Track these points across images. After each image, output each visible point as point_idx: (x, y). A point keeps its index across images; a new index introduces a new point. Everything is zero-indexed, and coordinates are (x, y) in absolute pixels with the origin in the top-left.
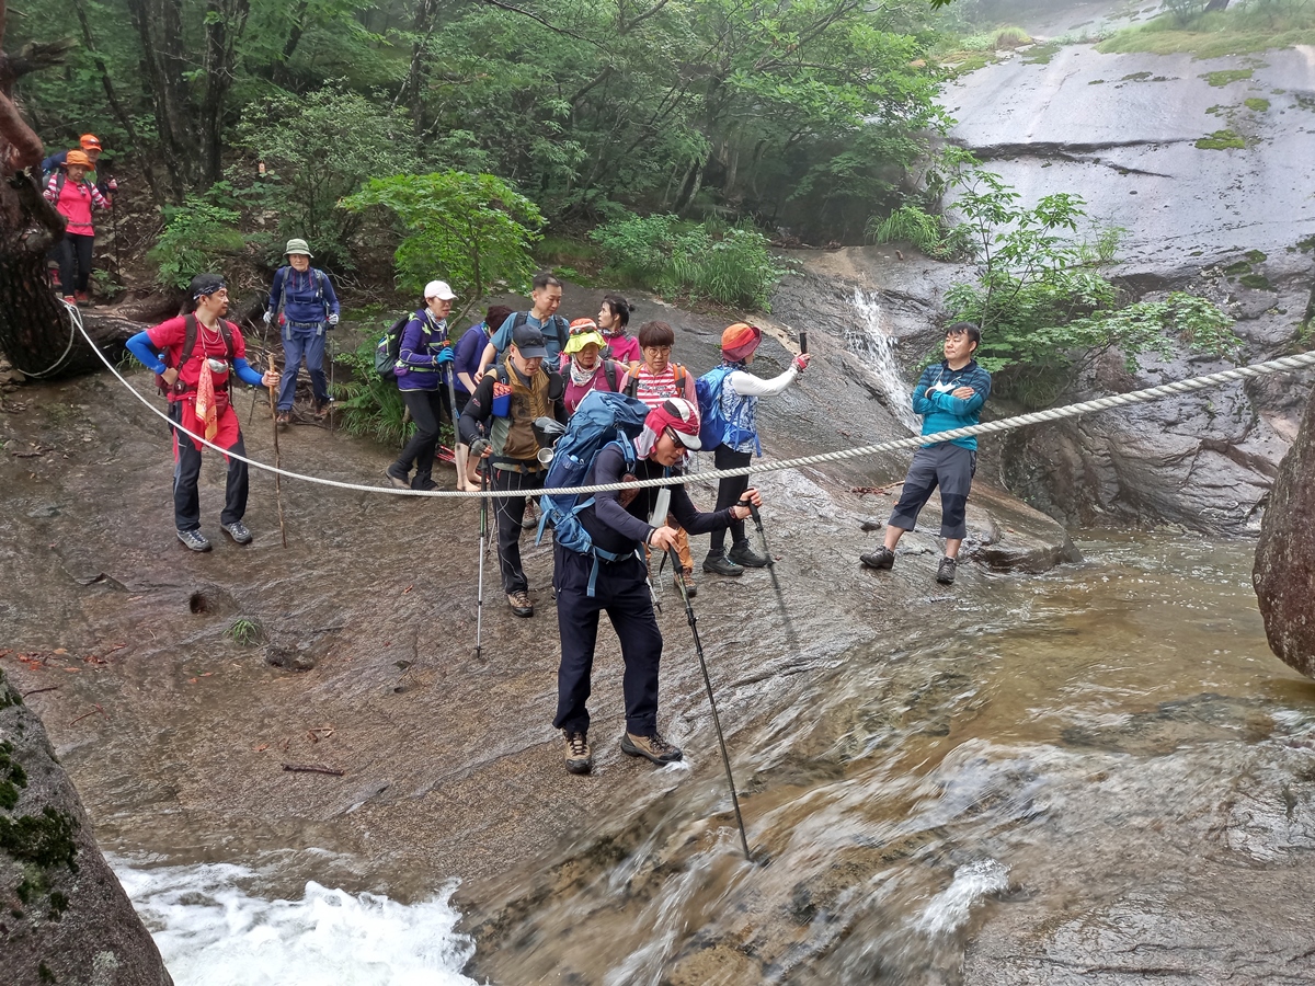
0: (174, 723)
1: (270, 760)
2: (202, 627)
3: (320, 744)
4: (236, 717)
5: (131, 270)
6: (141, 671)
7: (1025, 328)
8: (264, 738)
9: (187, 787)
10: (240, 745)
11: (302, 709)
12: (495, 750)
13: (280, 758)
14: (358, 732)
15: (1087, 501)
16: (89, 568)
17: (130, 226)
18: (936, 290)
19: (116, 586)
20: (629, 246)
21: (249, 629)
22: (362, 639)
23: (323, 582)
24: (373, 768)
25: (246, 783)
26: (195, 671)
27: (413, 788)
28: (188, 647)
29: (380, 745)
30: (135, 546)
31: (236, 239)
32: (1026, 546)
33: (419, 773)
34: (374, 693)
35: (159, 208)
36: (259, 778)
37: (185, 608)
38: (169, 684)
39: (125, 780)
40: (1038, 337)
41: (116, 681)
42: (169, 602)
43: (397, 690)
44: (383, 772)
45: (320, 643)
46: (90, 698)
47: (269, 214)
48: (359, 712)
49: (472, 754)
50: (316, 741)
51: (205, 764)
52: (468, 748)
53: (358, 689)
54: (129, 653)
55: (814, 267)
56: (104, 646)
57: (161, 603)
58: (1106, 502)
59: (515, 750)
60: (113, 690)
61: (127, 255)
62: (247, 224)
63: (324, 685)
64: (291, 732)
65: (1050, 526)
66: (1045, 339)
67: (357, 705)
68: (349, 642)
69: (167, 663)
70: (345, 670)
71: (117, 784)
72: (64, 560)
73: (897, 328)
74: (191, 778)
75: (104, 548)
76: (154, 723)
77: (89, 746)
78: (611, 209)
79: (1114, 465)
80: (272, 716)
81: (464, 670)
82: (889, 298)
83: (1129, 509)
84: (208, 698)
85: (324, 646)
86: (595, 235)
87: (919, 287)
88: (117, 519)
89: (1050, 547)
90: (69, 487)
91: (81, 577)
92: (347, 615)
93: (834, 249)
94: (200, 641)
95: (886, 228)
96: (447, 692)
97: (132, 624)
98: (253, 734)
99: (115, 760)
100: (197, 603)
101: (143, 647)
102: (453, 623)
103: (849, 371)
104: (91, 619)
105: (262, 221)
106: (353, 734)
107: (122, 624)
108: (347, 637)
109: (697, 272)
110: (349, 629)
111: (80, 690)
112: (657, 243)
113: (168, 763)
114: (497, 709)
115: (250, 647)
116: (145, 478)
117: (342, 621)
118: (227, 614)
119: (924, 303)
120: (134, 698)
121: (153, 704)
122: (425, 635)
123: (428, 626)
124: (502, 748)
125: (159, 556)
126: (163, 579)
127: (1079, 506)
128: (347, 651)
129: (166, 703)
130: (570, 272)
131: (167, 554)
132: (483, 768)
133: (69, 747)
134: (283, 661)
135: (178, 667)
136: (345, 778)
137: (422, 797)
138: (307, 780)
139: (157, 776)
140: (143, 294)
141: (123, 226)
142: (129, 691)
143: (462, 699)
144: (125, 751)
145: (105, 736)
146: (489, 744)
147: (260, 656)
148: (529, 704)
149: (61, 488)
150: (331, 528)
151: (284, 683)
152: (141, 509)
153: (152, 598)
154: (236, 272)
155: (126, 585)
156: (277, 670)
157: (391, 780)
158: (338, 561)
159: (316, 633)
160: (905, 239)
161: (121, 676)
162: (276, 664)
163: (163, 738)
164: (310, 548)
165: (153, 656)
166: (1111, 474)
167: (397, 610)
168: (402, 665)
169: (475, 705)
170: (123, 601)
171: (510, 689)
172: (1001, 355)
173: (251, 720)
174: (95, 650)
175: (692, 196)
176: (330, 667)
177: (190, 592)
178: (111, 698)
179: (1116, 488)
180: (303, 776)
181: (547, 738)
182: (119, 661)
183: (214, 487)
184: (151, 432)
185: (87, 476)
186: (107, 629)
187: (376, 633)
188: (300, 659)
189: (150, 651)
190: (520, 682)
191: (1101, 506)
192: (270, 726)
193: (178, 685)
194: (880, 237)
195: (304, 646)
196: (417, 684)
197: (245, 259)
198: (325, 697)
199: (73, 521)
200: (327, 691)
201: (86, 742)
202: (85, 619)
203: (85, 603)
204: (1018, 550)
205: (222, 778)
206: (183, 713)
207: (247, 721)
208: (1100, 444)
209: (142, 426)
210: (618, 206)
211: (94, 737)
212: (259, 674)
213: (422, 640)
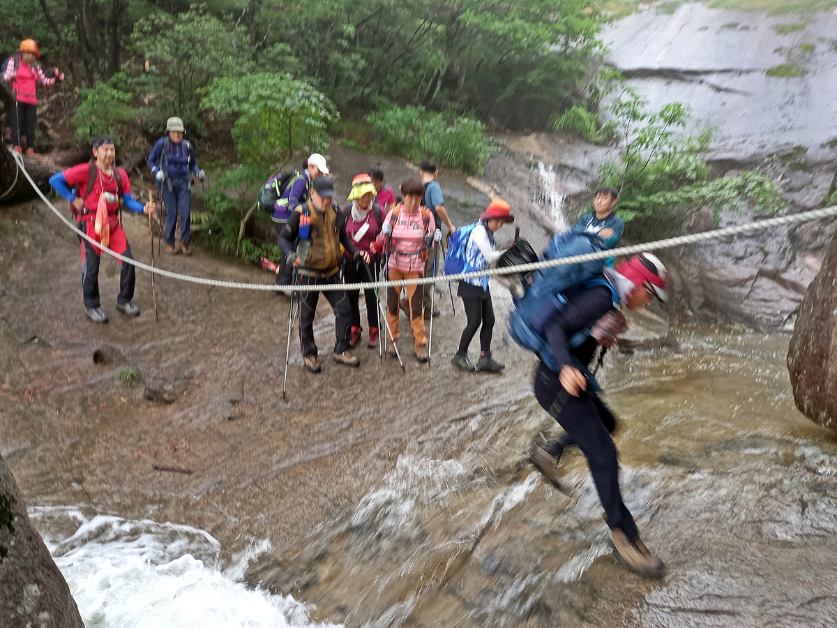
7: (649, 191)
15: (683, 308)
18: (592, 165)
20: (391, 127)
21: (132, 376)
31: (129, 113)
32: (642, 335)
35: (77, 89)
37: (90, 360)
40: (657, 198)
45: (179, 386)
47: (151, 96)
55: (513, 146)
58: (695, 308)
61: (55, 121)
62: (136, 102)
63: (181, 414)
78: (380, 102)
79: (702, 284)
80: (146, 433)
83: (710, 314)
86: (369, 119)
87: (582, 162)
89: (658, 337)
93: (527, 134)
95: (561, 121)
104: (27, 365)
105: (146, 101)
109: (436, 146)
111: (19, 412)
112: (410, 126)
115: (132, 387)
116: (65, 272)
119: (584, 172)
127: (678, 310)
130: (352, 143)
136: (194, 475)
140: (67, 147)
141: (53, 102)
147: (139, 393)
160: (574, 129)
162: (150, 399)
166: (700, 290)
172: (632, 209)
175: (435, 95)
177: (94, 349)
179: (702, 300)
183: (111, 280)
188: (166, 396)
191: (692, 310)
194: (557, 128)
198: (181, 421)
204: (637, 338)
208: (693, 270)
209: (63, 237)
210: (385, 100)
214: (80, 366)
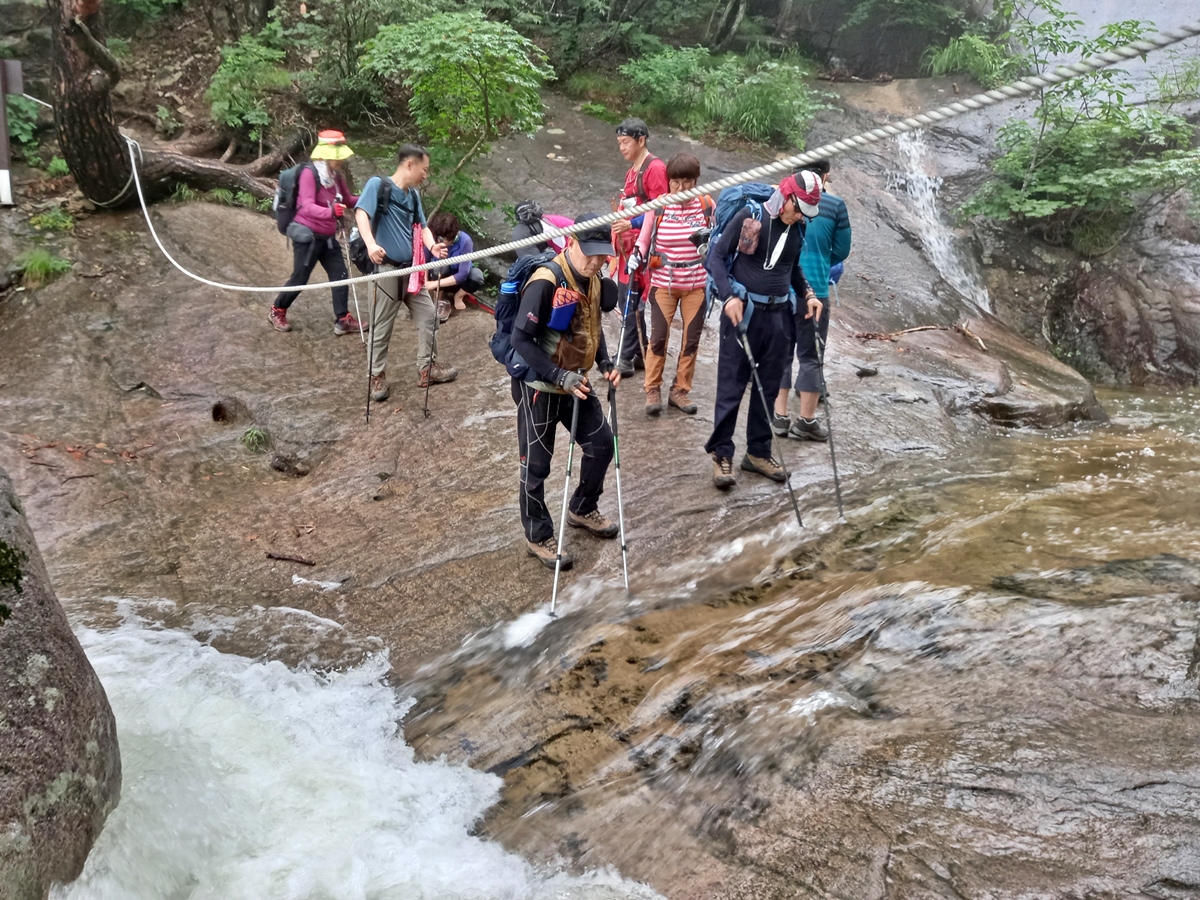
0: (185, 512)
1: (258, 548)
2: (221, 433)
3: (301, 539)
4: (237, 512)
5: (191, 108)
6: (165, 467)
7: (1089, 167)
8: (256, 530)
9: (186, 565)
10: (235, 534)
11: (293, 509)
12: (446, 554)
13: (266, 548)
14: (335, 531)
15: (1139, 359)
16: (132, 375)
17: (193, 67)
18: (990, 127)
19: (152, 393)
20: (658, 81)
21: (259, 438)
22: (352, 452)
23: (325, 400)
24: (341, 561)
25: (234, 565)
26: (210, 471)
27: (370, 581)
28: (205, 449)
29: (350, 543)
30: (170, 359)
31: (283, 78)
32: (1035, 399)
33: (378, 569)
34: (356, 499)
35: (219, 48)
36: (245, 562)
37: (208, 416)
38: (186, 479)
39: (137, 555)
40: (1094, 180)
41: (142, 474)
42: (194, 409)
43: (376, 498)
44: (348, 566)
45: (317, 453)
46: (120, 486)
47: (315, 54)
48: (340, 515)
49: (425, 557)
50: (299, 536)
51: (204, 547)
52: (422, 551)
53: (342, 495)
54: (157, 452)
55: (857, 102)
56: (138, 444)
57: (188, 410)
58: (1160, 361)
59: (463, 556)
60: (139, 481)
61: (189, 94)
62: (291, 62)
63: (314, 489)
64: (280, 527)
65: (1073, 381)
66: (1102, 181)
67: (340, 508)
68: (340, 454)
69: (188, 462)
70: (333, 477)
71: (130, 557)
72: (113, 368)
73: (941, 168)
74: (191, 558)
75: (146, 360)
76: (169, 510)
77: (114, 525)
78: (645, 42)
79: (1174, 321)
80: (266, 511)
81: (434, 484)
82: (937, 134)
83: (1185, 369)
84: (217, 493)
85: (320, 456)
86: (625, 69)
87: (973, 125)
88: (158, 335)
89: (1064, 402)
90: (121, 305)
91: (125, 384)
92: (342, 430)
93: (885, 82)
94: (218, 445)
95: (942, 59)
96: (417, 501)
97: (164, 427)
98: (247, 526)
99: (132, 539)
100: (219, 413)
101: (169, 447)
102: (433, 442)
103: (882, 213)
104: (129, 420)
106: (330, 532)
107: (154, 426)
108: (339, 449)
109: (729, 107)
110: (342, 442)
111: (113, 479)
112: (686, 77)
113: (175, 544)
114: (456, 520)
115: (259, 453)
116: (186, 300)
117: (337, 435)
118: (243, 423)
119: (976, 140)
120: (155, 488)
121: (171, 495)
122: (407, 450)
123: (411, 443)
124: (452, 552)
125: (190, 368)
126: (192, 390)
127: (1130, 364)
128: (337, 462)
129: (181, 495)
130: (599, 108)
131: (197, 368)
132: (432, 569)
133: (97, 525)
134: (286, 467)
135: (197, 466)
136: (316, 568)
137: (376, 589)
138: (285, 567)
139: (164, 554)
140: (197, 130)
141: (187, 66)
142: (153, 483)
143: (427, 510)
144: (142, 532)
145: (127, 517)
146: (441, 548)
147: (266, 461)
148: (484, 516)
149: (114, 306)
150: (339, 351)
151: (282, 485)
152: (179, 327)
153: (181, 405)
154: (280, 110)
155: (161, 392)
156: (279, 474)
157: (353, 573)
158: (342, 381)
159: (314, 444)
160: (964, 71)
161: (147, 469)
162: (279, 469)
163: (174, 524)
164: (319, 368)
165: (176, 456)
166: (1169, 330)
167: (385, 428)
168: (383, 477)
169: (438, 514)
170: (157, 406)
171: (470, 502)
172: (1053, 197)
173: (248, 514)
174: (129, 447)
175: (735, 27)
176: (321, 474)
177: (214, 402)
178: (137, 487)
179: (1173, 346)
180: (281, 564)
181: (493, 548)
182: (148, 457)
183: (243, 310)
184: (195, 258)
185: (137, 296)
186: (141, 431)
187: (365, 446)
188: (299, 466)
189: (175, 451)
190: (481, 498)
191: (1155, 365)
192: (263, 521)
193: (194, 480)
194: (936, 69)
195: (303, 454)
196: (392, 494)
197: (289, 97)
198: (313, 499)
199: (123, 335)
200: (316, 495)
201: (111, 522)
202: (124, 420)
203: (125, 407)
204: (1025, 403)
205: (217, 558)
206: (194, 504)
207: (245, 515)
208: (1161, 297)
209: (189, 253)
210: (654, 39)
211: (119, 518)
212: (262, 477)
213: (403, 455)
214: (195, 423)
